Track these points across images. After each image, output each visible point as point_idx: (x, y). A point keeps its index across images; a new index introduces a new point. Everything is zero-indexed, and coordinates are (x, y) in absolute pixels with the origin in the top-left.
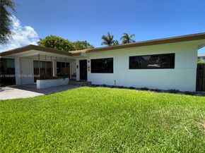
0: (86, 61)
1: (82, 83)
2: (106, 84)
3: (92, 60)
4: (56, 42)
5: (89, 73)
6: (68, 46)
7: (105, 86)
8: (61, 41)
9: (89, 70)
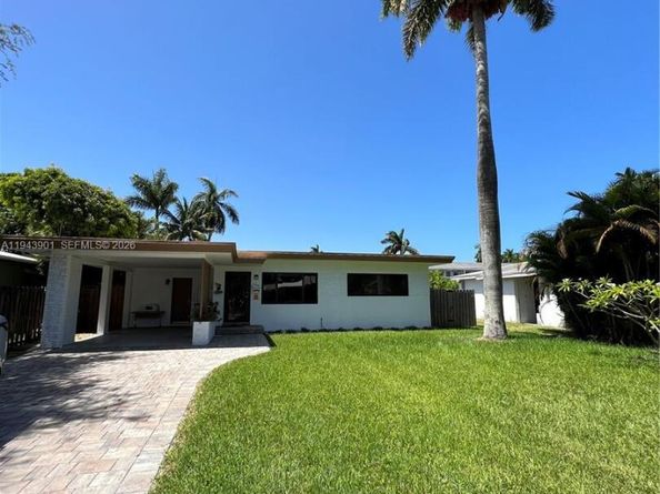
0: (248, 274)
3: (265, 275)
5: (256, 304)
9: (256, 298)
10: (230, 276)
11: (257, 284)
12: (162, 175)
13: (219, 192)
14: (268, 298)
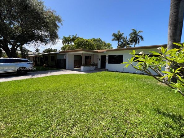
0: (105, 56)
1: (102, 69)
2: (118, 71)
3: (109, 56)
4: (83, 42)
5: (107, 64)
6: (91, 45)
7: (117, 71)
8: (87, 41)
9: (107, 62)
10: (102, 56)
11: (107, 58)
12: (119, 32)
13: (137, 32)
14: (110, 62)
